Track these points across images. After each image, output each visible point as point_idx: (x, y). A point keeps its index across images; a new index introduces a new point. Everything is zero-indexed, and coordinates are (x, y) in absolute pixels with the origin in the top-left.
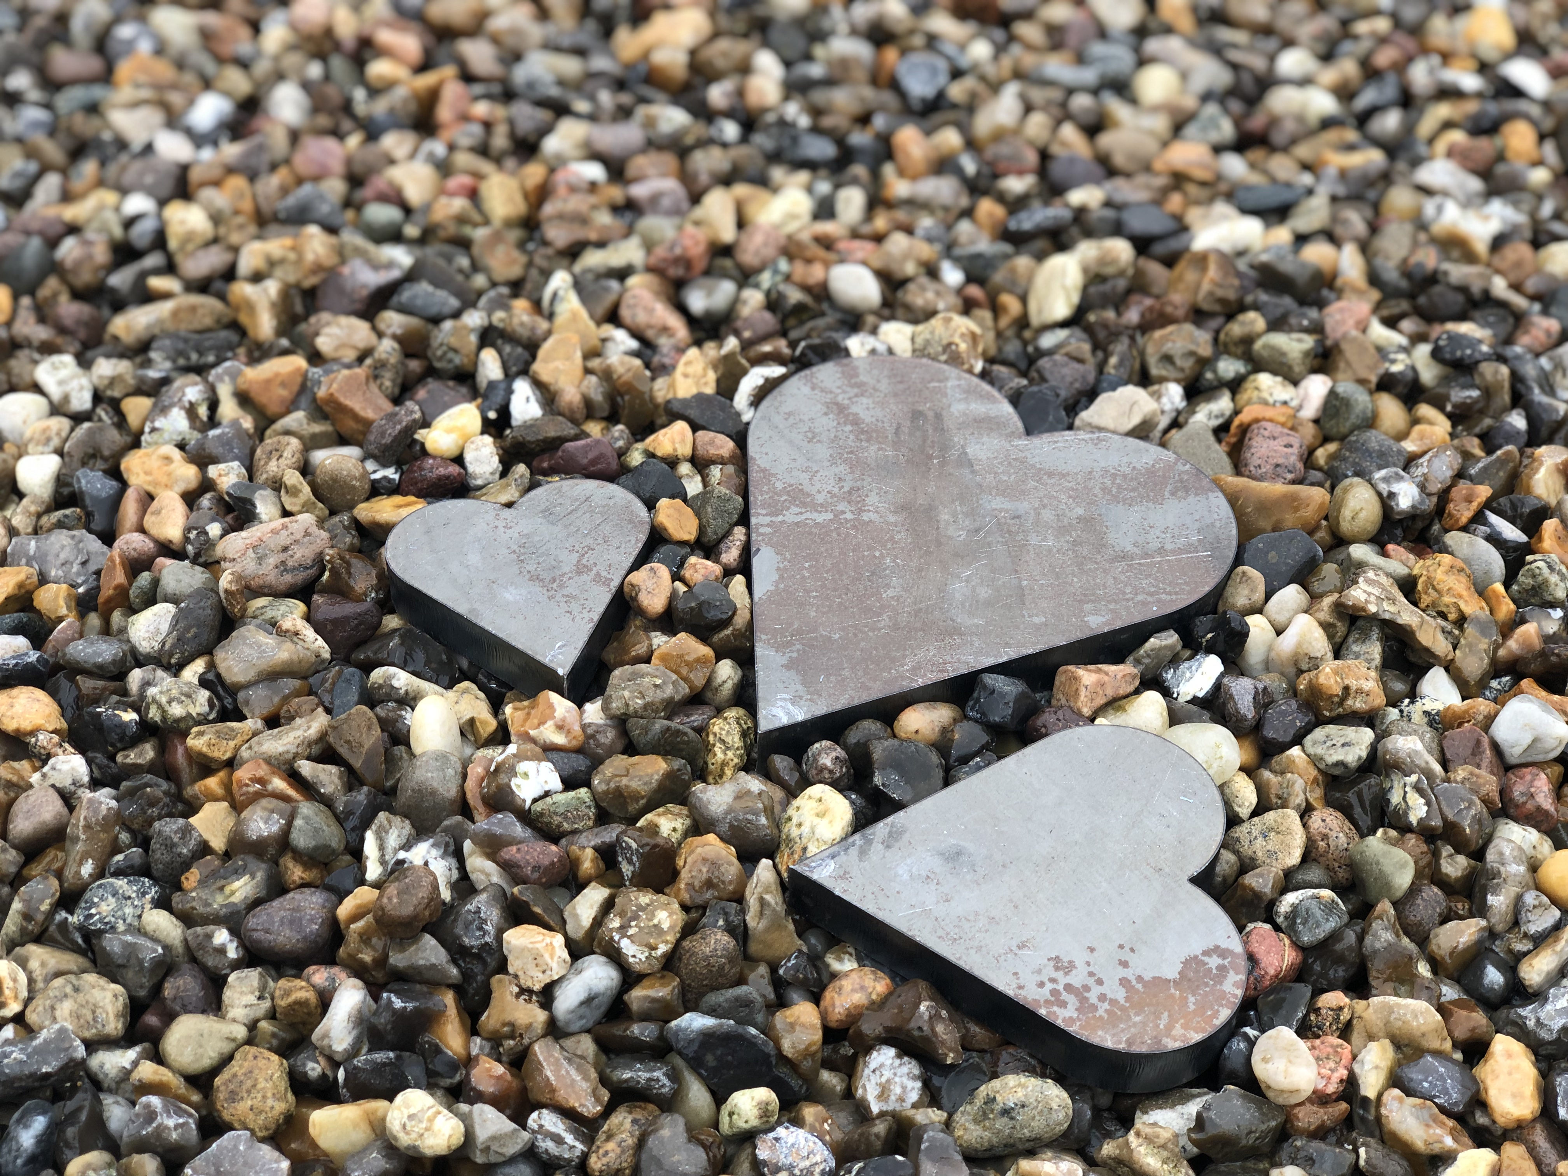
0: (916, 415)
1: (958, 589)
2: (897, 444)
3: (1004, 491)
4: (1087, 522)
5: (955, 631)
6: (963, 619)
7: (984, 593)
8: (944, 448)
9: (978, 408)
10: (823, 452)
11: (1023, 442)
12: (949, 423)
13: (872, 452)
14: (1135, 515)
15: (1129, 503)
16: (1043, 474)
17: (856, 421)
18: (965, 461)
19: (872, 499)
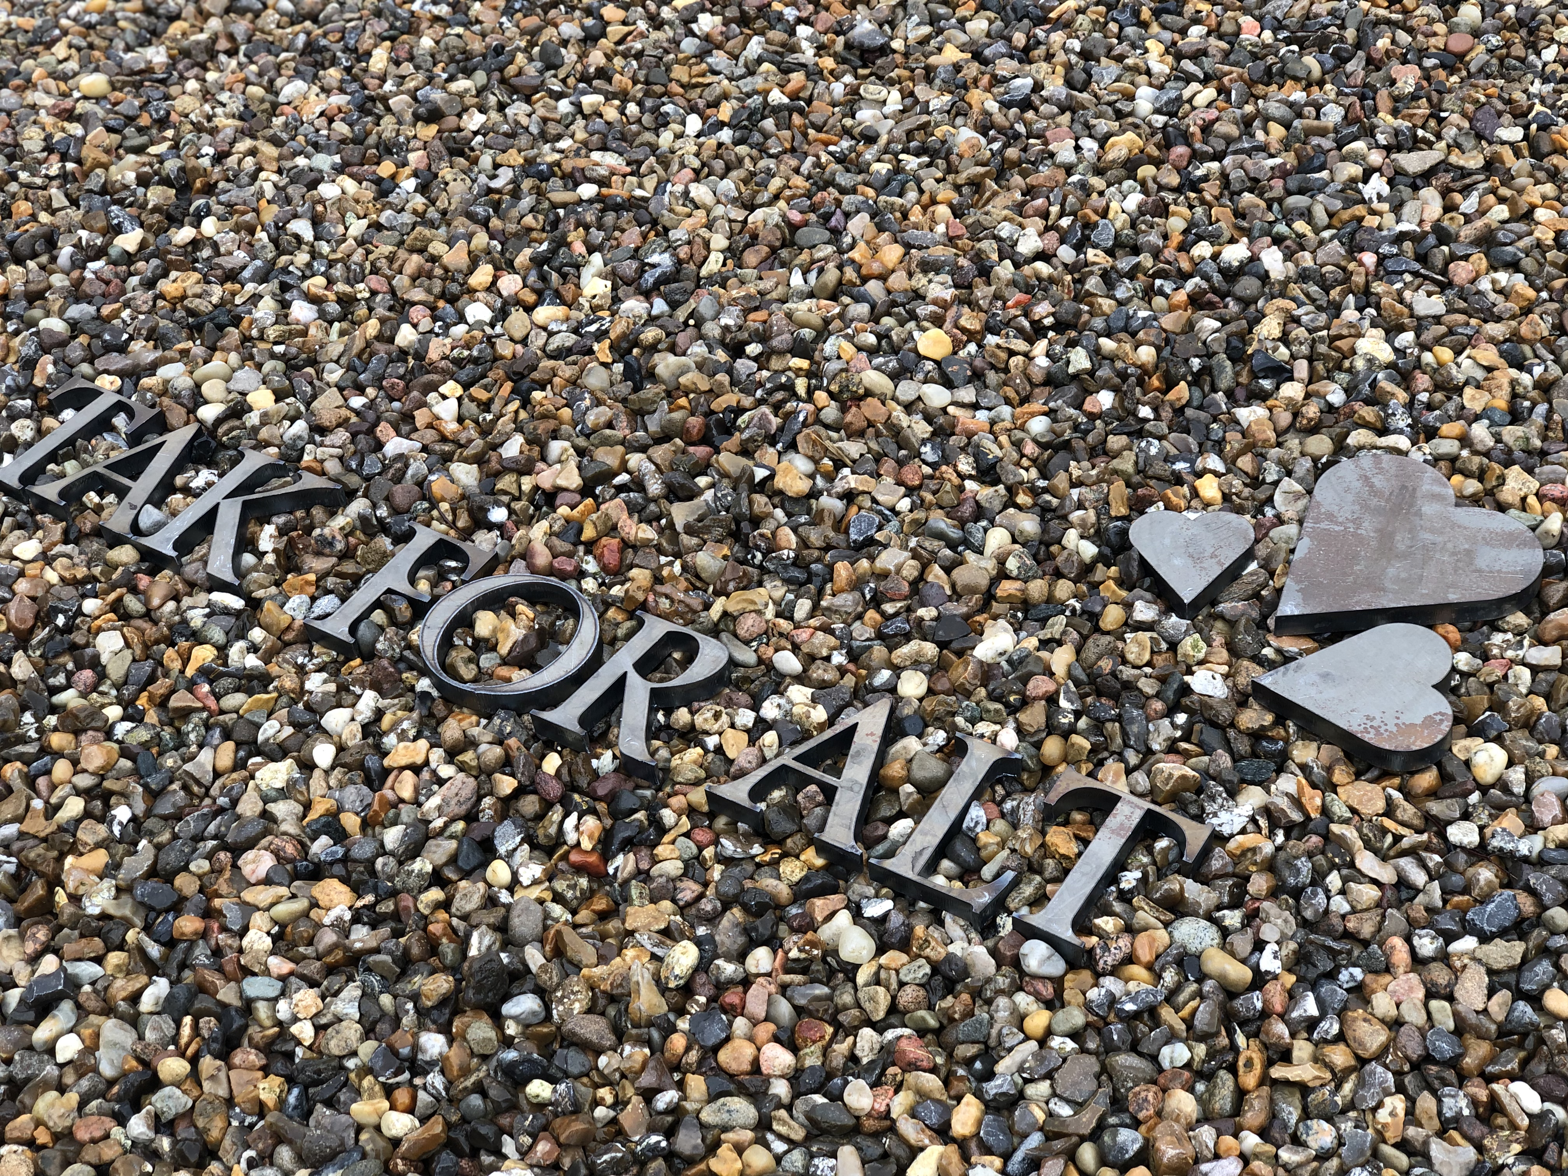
0: (1404, 487)
1: (1391, 571)
2: (1388, 500)
3: (1432, 531)
4: (1468, 552)
5: (1383, 589)
6: (1388, 584)
7: (1403, 575)
8: (1411, 505)
9: (1437, 489)
10: (1350, 497)
11: (1452, 509)
12: (1419, 494)
13: (1374, 502)
14: (1493, 553)
15: (1493, 546)
16: (1454, 525)
17: (1372, 486)
18: (1419, 514)
19: (1366, 524)
